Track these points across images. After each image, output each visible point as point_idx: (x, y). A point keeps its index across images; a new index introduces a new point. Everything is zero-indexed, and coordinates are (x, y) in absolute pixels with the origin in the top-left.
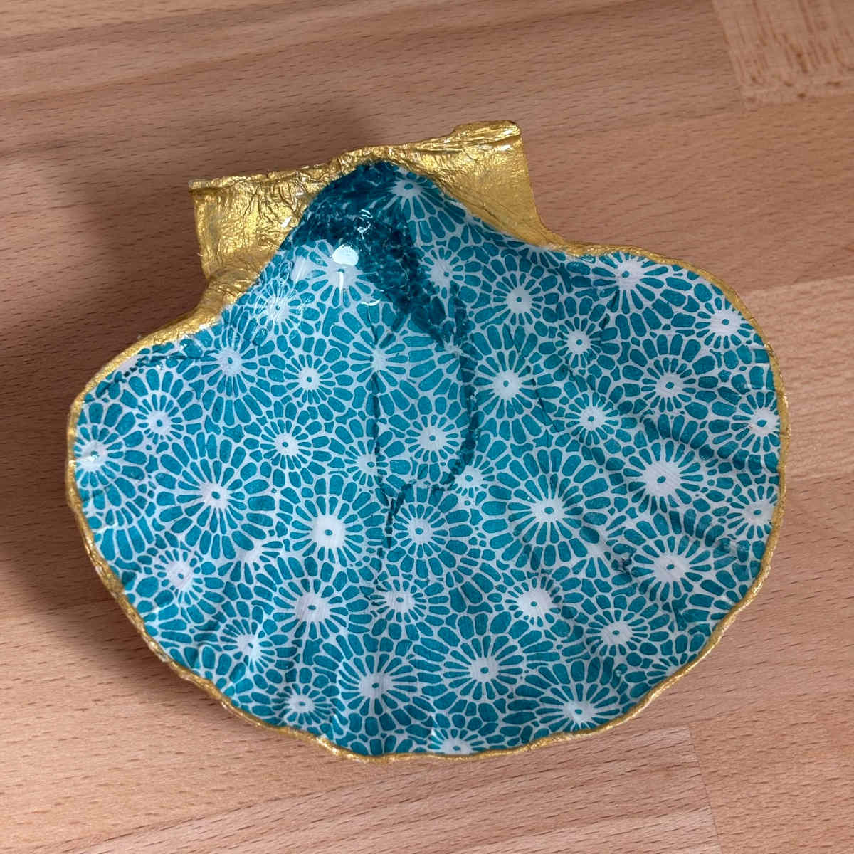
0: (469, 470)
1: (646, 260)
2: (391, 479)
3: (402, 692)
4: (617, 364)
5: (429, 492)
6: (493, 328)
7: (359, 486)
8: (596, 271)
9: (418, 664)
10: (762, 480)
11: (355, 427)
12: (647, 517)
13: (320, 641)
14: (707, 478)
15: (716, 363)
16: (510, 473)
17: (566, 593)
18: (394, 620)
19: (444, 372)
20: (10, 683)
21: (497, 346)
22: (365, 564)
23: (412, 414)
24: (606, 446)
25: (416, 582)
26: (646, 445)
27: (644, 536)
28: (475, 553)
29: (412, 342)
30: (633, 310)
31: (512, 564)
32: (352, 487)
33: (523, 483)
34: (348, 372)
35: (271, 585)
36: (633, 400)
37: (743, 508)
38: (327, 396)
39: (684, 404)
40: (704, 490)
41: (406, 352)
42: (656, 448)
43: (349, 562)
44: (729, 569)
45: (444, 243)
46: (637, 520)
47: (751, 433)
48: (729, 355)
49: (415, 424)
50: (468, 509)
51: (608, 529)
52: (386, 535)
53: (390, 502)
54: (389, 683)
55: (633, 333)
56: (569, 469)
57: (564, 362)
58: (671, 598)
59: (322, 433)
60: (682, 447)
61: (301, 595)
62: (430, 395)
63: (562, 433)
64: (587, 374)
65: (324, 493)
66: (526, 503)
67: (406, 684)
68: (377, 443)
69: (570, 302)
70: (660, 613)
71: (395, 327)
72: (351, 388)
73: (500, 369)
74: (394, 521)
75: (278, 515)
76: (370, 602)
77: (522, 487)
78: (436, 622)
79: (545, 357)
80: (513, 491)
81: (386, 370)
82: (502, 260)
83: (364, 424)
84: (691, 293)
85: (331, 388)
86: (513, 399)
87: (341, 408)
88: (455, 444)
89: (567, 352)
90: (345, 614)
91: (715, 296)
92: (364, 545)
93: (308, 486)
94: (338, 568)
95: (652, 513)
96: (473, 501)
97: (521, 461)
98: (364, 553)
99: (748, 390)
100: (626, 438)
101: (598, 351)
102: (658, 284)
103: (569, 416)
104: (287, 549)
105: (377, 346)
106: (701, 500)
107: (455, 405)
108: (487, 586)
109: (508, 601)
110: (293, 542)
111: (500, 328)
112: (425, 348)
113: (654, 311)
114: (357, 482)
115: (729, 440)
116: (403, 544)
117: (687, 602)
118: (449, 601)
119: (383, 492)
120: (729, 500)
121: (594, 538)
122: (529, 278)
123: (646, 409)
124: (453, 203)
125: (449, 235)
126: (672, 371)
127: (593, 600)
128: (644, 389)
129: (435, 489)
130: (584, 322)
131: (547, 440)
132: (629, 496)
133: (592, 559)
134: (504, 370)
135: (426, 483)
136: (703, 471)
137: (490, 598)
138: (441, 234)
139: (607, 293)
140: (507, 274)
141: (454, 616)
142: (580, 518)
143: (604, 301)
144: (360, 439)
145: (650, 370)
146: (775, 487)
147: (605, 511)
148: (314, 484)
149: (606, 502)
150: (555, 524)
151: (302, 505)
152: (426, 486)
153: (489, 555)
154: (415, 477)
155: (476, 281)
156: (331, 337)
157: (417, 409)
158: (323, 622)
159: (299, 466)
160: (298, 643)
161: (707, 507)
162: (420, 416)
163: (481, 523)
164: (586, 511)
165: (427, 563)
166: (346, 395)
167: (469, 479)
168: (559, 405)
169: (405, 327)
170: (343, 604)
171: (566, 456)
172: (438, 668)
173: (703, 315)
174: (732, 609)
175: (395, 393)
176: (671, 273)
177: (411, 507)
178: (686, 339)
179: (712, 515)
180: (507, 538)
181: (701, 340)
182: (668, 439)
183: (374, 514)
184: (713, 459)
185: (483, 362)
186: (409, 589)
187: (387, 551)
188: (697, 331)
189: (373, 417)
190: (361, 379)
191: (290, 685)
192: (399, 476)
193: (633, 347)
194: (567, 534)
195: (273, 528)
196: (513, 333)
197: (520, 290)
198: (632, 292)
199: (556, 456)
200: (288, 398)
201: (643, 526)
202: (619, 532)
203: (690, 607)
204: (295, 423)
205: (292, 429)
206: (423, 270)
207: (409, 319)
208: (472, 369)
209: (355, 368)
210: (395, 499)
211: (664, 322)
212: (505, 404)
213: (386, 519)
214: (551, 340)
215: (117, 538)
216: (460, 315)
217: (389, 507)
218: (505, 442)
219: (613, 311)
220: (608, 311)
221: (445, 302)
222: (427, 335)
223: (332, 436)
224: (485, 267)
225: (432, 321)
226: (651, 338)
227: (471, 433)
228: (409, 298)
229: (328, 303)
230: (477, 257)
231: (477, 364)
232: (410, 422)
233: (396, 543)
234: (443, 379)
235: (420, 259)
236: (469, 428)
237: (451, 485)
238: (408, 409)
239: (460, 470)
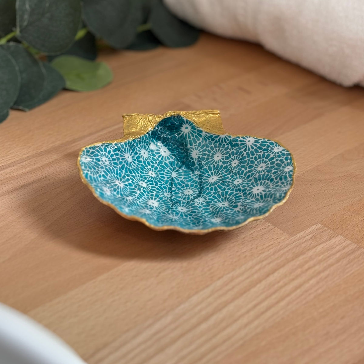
0: (199, 198)
1: (255, 138)
2: (174, 198)
5: (186, 202)
6: (210, 166)
8: (241, 141)
10: (288, 181)
11: (165, 187)
15: (275, 158)
16: (212, 198)
19: (194, 178)
21: (211, 170)
22: (164, 211)
24: (242, 187)
26: (254, 184)
27: (252, 202)
28: (199, 213)
29: (185, 172)
30: (251, 150)
32: (162, 198)
34: (164, 176)
36: (251, 174)
39: (266, 170)
41: (183, 174)
42: (257, 184)
43: (158, 210)
45: (196, 145)
47: (285, 171)
48: (279, 155)
49: (184, 189)
50: (198, 206)
51: (241, 203)
52: (171, 208)
53: (173, 202)
55: (251, 156)
56: (230, 195)
57: (230, 170)
59: (154, 186)
60: (265, 182)
62: (189, 184)
63: (229, 187)
64: (237, 171)
65: (153, 197)
66: (216, 203)
68: (171, 191)
69: (233, 153)
71: (180, 168)
73: (211, 176)
75: (138, 195)
77: (216, 200)
79: (225, 170)
80: (213, 201)
81: (176, 177)
82: (213, 146)
83: (167, 187)
84: (268, 144)
85: (158, 178)
86: (214, 182)
87: (161, 183)
88: (196, 193)
89: (232, 167)
91: (275, 144)
92: (164, 208)
93: (148, 194)
94: (155, 209)
95: (255, 198)
96: (200, 204)
97: (216, 195)
99: (284, 162)
100: (248, 184)
101: (241, 164)
102: (258, 143)
103: (231, 182)
105: (174, 171)
106: (269, 190)
107: (197, 185)
109: (208, 219)
111: (212, 166)
112: (189, 173)
113: (257, 149)
114: (164, 197)
115: (278, 175)
116: (176, 210)
119: (171, 200)
122: (221, 149)
123: (254, 175)
124: (199, 129)
125: (198, 142)
126: (262, 163)
128: (254, 170)
129: (188, 202)
130: (237, 157)
131: (224, 189)
132: (248, 197)
133: (235, 210)
134: (213, 176)
136: (271, 185)
138: (195, 142)
139: (243, 147)
140: (215, 150)
142: (233, 204)
143: (243, 150)
144: (166, 190)
145: (256, 165)
146: (291, 182)
148: (150, 194)
149: (241, 199)
150: (225, 206)
151: (145, 197)
154: (182, 199)
155: (205, 155)
156: (160, 167)
157: (185, 186)
159: (146, 189)
163: (202, 208)
165: (184, 215)
166: (163, 180)
167: (199, 200)
168: (228, 181)
169: (183, 168)
171: (230, 192)
173: (271, 148)
175: (178, 182)
176: (262, 140)
177: (180, 205)
178: (266, 154)
179: (272, 192)
182: (261, 181)
183: (168, 204)
184: (274, 181)
185: (206, 175)
187: (171, 210)
188: (269, 151)
189: (171, 186)
190: (168, 178)
192: (177, 198)
194: (228, 208)
195: (136, 197)
196: (216, 166)
197: (218, 154)
198: (251, 146)
199: (227, 192)
200: (145, 175)
202: (244, 203)
205: (145, 182)
206: (190, 154)
207: (184, 166)
208: (202, 177)
209: (166, 175)
211: (260, 151)
212: (212, 183)
213: (172, 205)
214: (227, 165)
215: (89, 176)
216: (200, 164)
218: (211, 191)
220: (244, 152)
221: (196, 162)
222: (190, 170)
223: (157, 187)
224: (208, 149)
225: (192, 167)
226: (256, 156)
227: (201, 191)
228: (185, 161)
229: (160, 159)
230: (206, 147)
231: (204, 175)
232: (182, 189)
233: (174, 209)
234: (193, 180)
235: (189, 151)
236: (201, 189)
237: (193, 201)
238: (182, 186)
239: (196, 198)
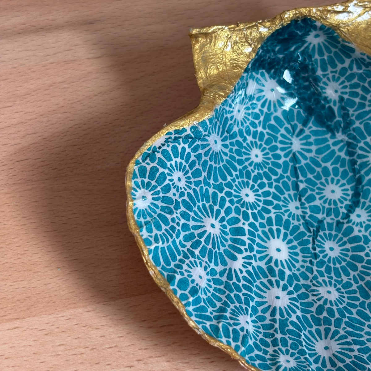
0: (358, 211)
2: (310, 216)
3: (346, 352)
5: (335, 225)
6: (368, 123)
7: (292, 221)
9: (351, 334)
11: (285, 184)
13: (287, 319)
18: (328, 305)
19: (337, 151)
20: (83, 350)
22: (302, 270)
23: (318, 177)
25: (335, 281)
28: (370, 262)
29: (315, 133)
32: (287, 222)
34: (278, 152)
35: (251, 284)
38: (267, 166)
41: (312, 139)
43: (293, 269)
45: (336, 72)
49: (321, 183)
50: (360, 235)
52: (313, 252)
53: (312, 231)
54: (335, 347)
59: (266, 189)
61: (269, 289)
62: (329, 165)
65: (273, 225)
67: (346, 346)
68: (299, 195)
71: (305, 124)
72: (281, 162)
74: (316, 243)
75: (248, 239)
76: (310, 294)
78: (354, 306)
81: (301, 151)
83: (290, 183)
85: (269, 161)
87: (276, 174)
88: (348, 195)
90: (298, 302)
92: (300, 258)
93: (262, 221)
94: (288, 272)
96: (363, 229)
98: (301, 263)
104: (256, 261)
105: (294, 136)
107: (345, 171)
110: (258, 256)
112: (324, 137)
114: (291, 219)
116: (324, 257)
118: (358, 293)
119: (307, 225)
124: (347, 44)
125: (340, 66)
129: (338, 223)
135: (332, 219)
138: (334, 66)
141: (364, 303)
144: (289, 192)
148: (266, 220)
151: (260, 233)
152: (332, 221)
154: (325, 215)
155: (356, 95)
156: (267, 130)
157: (321, 174)
158: (287, 307)
159: (256, 209)
160: (274, 321)
162: (324, 178)
165: (340, 269)
166: (279, 166)
167: (359, 216)
169: (310, 124)
170: (295, 295)
172: (362, 336)
175: (306, 164)
177: (325, 234)
183: (304, 238)
185: (361, 144)
186: (333, 285)
187: (315, 261)
189: (295, 179)
190: (286, 156)
191: (276, 348)
192: (315, 215)
195: (247, 247)
200: (246, 167)
204: (251, 182)
205: (250, 186)
206: (321, 89)
207: (313, 119)
208: (355, 149)
209: (282, 149)
210: (315, 229)
213: (311, 241)
215: (161, 252)
216: (346, 116)
217: (312, 234)
221: (336, 109)
222: (325, 129)
223: (273, 190)
224: (363, 85)
225: (328, 121)
227: (357, 188)
228: (313, 107)
229: (265, 110)
230: (358, 79)
231: (357, 146)
232: (318, 182)
233: (319, 256)
234: (336, 155)
235: (320, 82)
236: (356, 185)
237: (349, 220)
238: (315, 174)
239: (352, 210)
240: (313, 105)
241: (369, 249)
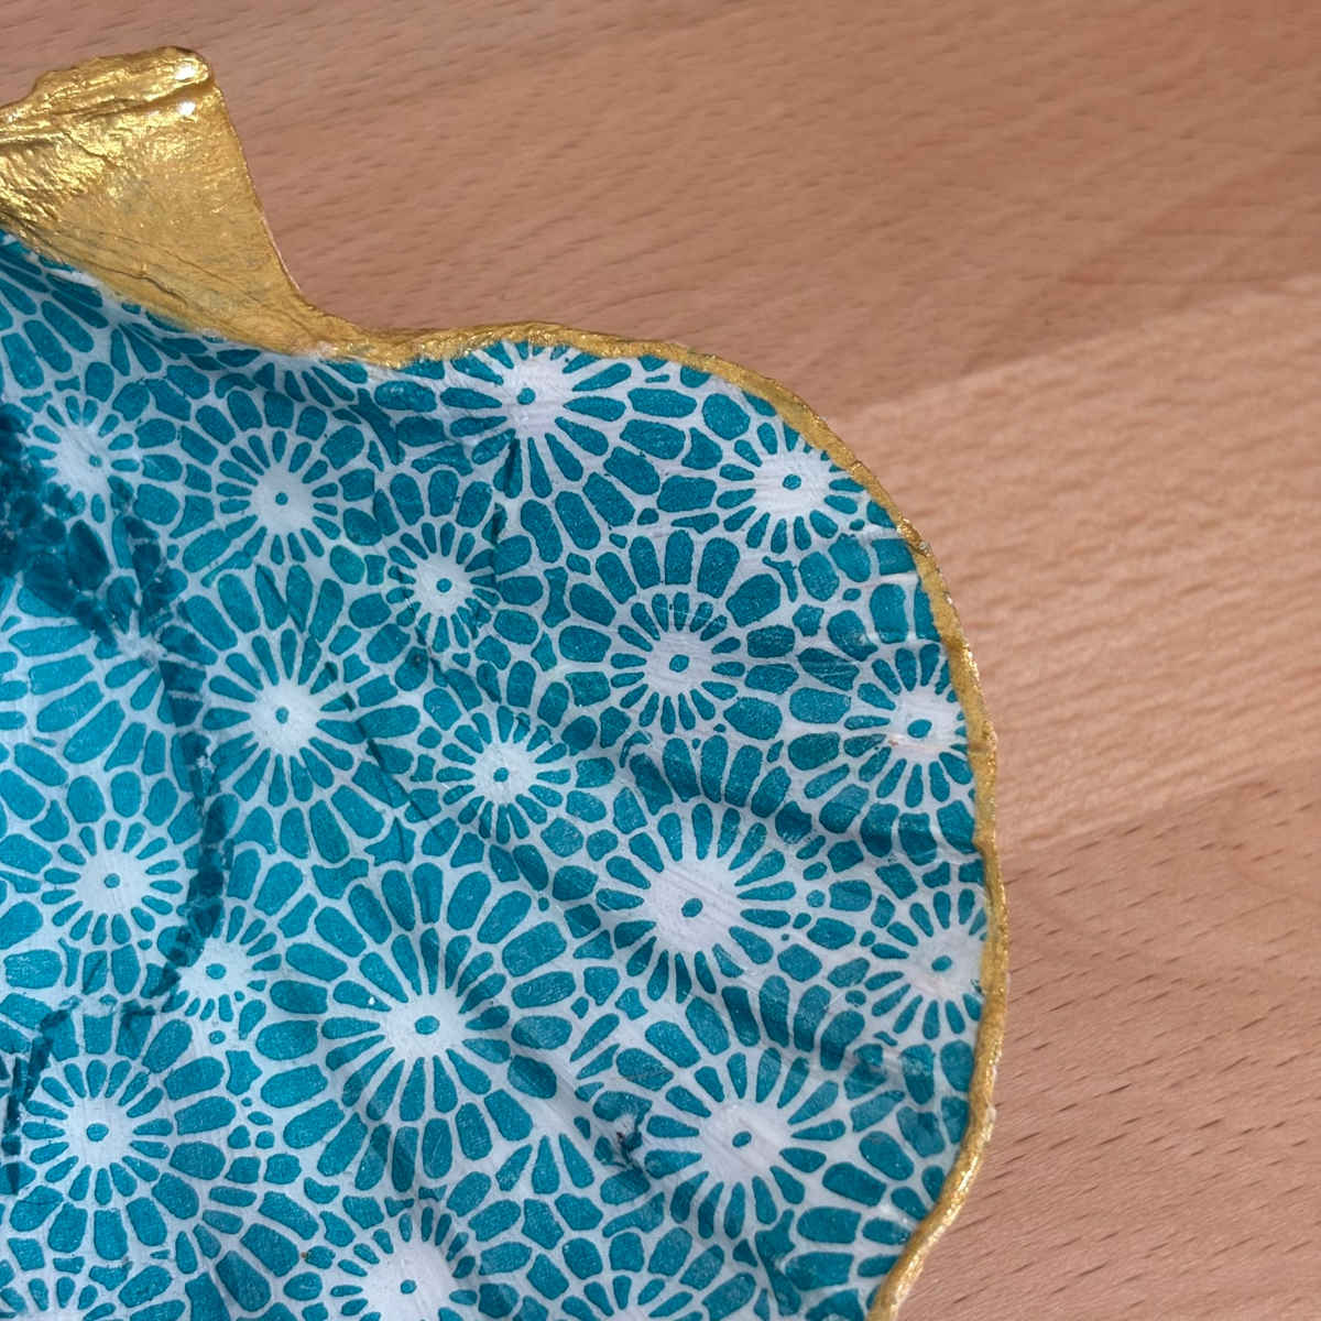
0: (214, 949)
1: (572, 354)
2: (9, 1005)
4: (543, 628)
5: (116, 1023)
6: (232, 580)
8: (452, 397)
10: (939, 877)
12: (668, 1010)
14: (804, 888)
15: (784, 590)
16: (319, 942)
17: (486, 1246)
19: (125, 707)
21: (248, 623)
23: (52, 828)
24: (547, 838)
25: (94, 1274)
26: (643, 823)
27: (668, 1064)
28: (244, 1171)
29: (33, 643)
30: (560, 483)
31: (345, 1183)
33: (353, 963)
36: (594, 712)
37: (902, 956)
39: (722, 706)
40: (802, 920)
41: (22, 669)
42: (670, 827)
44: (890, 1126)
45: (73, 384)
46: (645, 1022)
47: (894, 757)
48: (812, 566)
49: (66, 852)
50: (218, 1053)
51: (575, 1057)
52: (6, 1160)
53: (10, 1067)
55: (568, 545)
56: (462, 912)
57: (413, 642)
58: (751, 1227)
60: (732, 817)
62: (97, 771)
63: (435, 821)
64: (475, 662)
66: (364, 1015)
69: (403, 486)
70: (728, 1272)
73: (264, 679)
74: (25, 1118)
77: (353, 975)
79: (367, 635)
80: (330, 987)
82: (221, 405)
84: (694, 421)
86: (302, 751)
88: (172, 888)
89: (419, 615)
91: (756, 420)
95: (680, 998)
96: (230, 1029)
97: (343, 906)
99: (872, 649)
100: (594, 812)
101: (493, 601)
102: (611, 410)
103: (447, 775)
106: (797, 949)
107: (162, 789)
108: (281, 1258)
109: (339, 1291)
111: (247, 577)
112: (69, 654)
113: (612, 479)
115: (842, 785)
116: (52, 1176)
117: (793, 1234)
118: (186, 1314)
120: (867, 939)
121: (542, 1081)
122: (293, 440)
123: (629, 733)
124: (63, 274)
125: (80, 362)
126: (679, 627)
127: (556, 1257)
128: (616, 683)
130: (447, 532)
131: (400, 845)
132: (619, 960)
133: (544, 1141)
134: (274, 681)
135: (105, 1000)
136: (792, 871)
137: (289, 1290)
138: (61, 362)
139: (486, 451)
140: (241, 439)
142: (503, 1034)
143: (487, 473)
145: (624, 631)
146: (978, 890)
147: (562, 1009)
149: (563, 983)
150: (444, 1059)
152: (106, 1010)
153: (284, 1170)
154: (76, 989)
155: (168, 468)
157: (66, 812)
161: (813, 966)
162: (75, 828)
163: (258, 1084)
164: (516, 1015)
165: (124, 1216)
167: (216, 972)
168: (417, 751)
169: (10, 608)
171: (452, 878)
173: (731, 473)
174: (909, 1241)
175: (3, 779)
176: (639, 378)
177: (71, 1073)
178: (700, 541)
179: (828, 986)
180: (328, 1113)
181: (738, 537)
182: (694, 802)
184: (812, 836)
185: (218, 669)
186: (74, 1299)
187: (8, 1204)
188: (724, 514)
192: (31, 994)
193: (574, 578)
194: (476, 1081)
196: (281, 584)
197: (277, 477)
198: (550, 439)
199: (428, 880)
201: (662, 1036)
202: (603, 1062)
203: (803, 1247)
206: (35, 458)
207: (18, 586)
208: (192, 690)
211: (640, 503)
212: (286, 766)
214: (374, 589)
216: (145, 557)
217: (9, 1082)
218: (297, 863)
219: (510, 495)
220: (498, 497)
221: (103, 532)
222: (70, 621)
224: (183, 427)
225: (78, 584)
226: (615, 550)
227: (209, 853)
228: (10, 535)
230: (159, 406)
231: (204, 675)
232: (51, 847)
233: (32, 1175)
234: (125, 725)
235: (23, 431)
236: (204, 840)
237: (171, 998)
238: (42, 815)
239: (190, 952)
240: (10, 528)
241: (248, 1111)
